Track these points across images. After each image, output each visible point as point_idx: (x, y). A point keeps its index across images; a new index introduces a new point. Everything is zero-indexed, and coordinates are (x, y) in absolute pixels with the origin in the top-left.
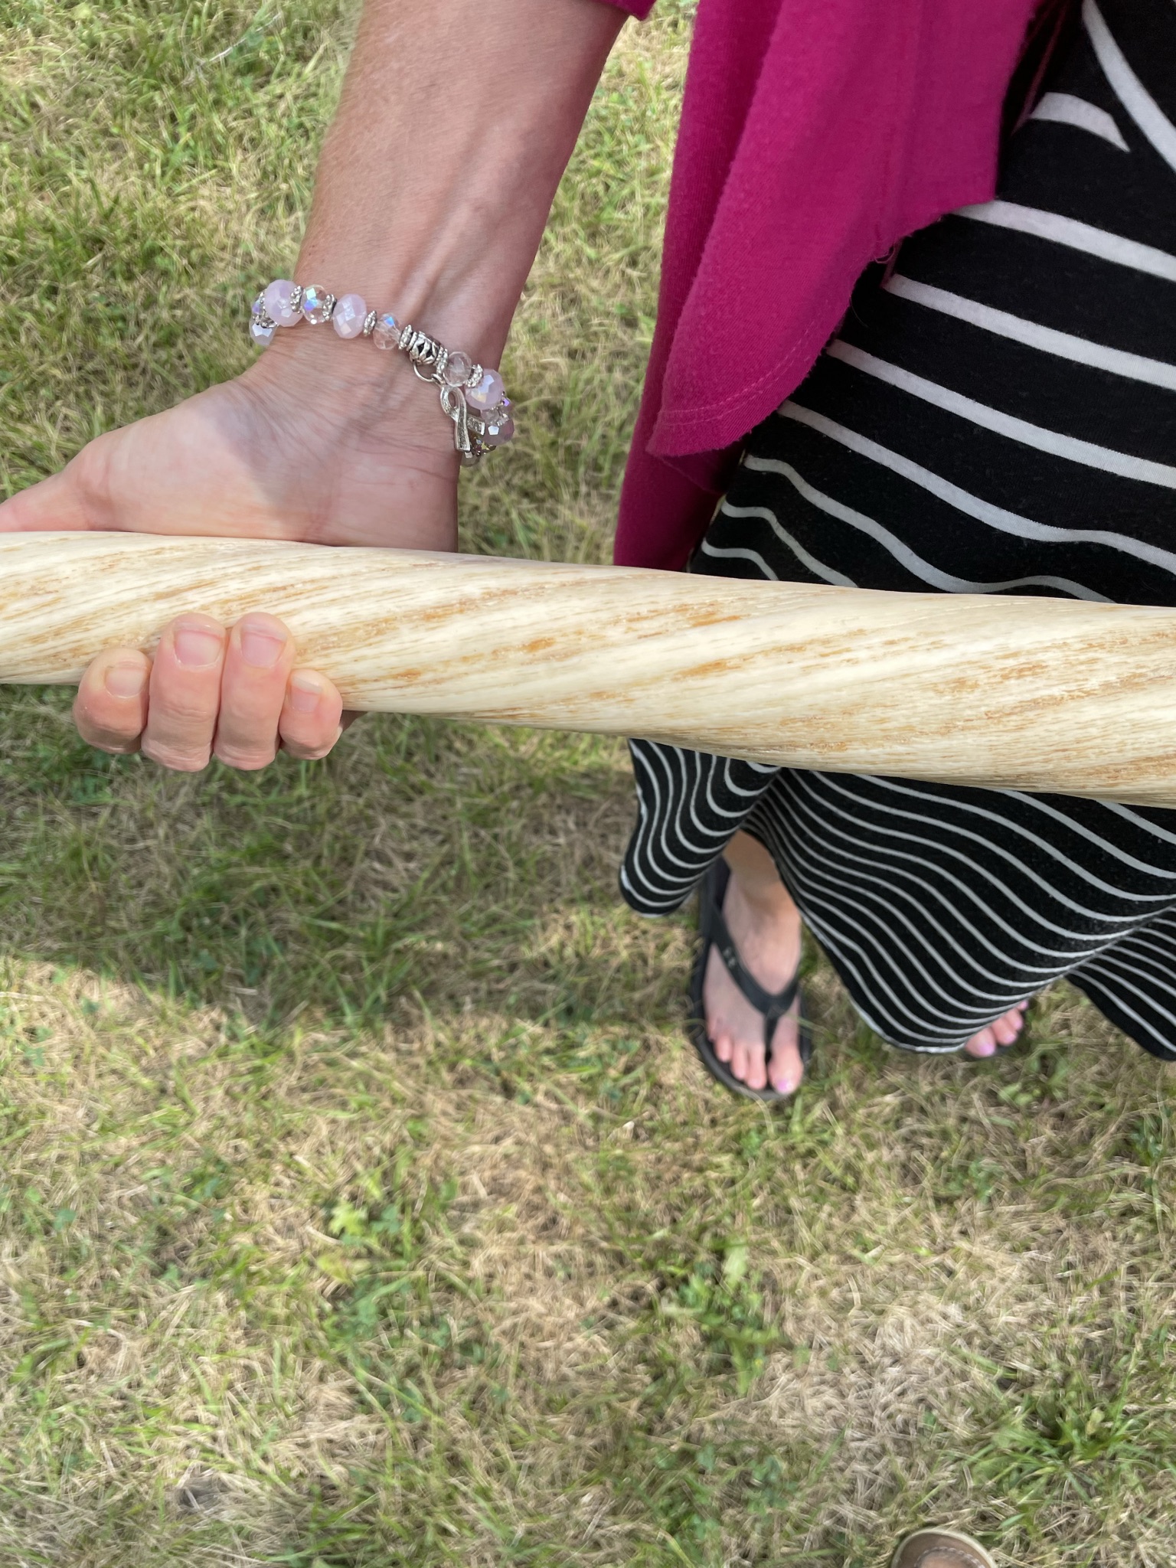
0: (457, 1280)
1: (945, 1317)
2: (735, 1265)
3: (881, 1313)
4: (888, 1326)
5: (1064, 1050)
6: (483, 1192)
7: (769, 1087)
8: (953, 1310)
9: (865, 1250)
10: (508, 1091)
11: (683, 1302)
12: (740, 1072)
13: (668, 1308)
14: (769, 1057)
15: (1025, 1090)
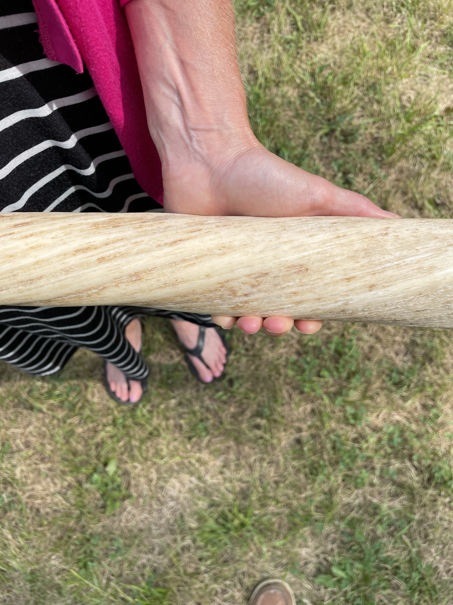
0: (9, 479)
1: (191, 482)
2: (111, 468)
3: (166, 482)
4: (168, 486)
5: (237, 378)
6: (22, 446)
7: (129, 400)
8: (193, 479)
9: (162, 459)
10: (32, 408)
11: (92, 483)
12: (118, 395)
13: (87, 486)
14: (129, 389)
15: (225, 394)
